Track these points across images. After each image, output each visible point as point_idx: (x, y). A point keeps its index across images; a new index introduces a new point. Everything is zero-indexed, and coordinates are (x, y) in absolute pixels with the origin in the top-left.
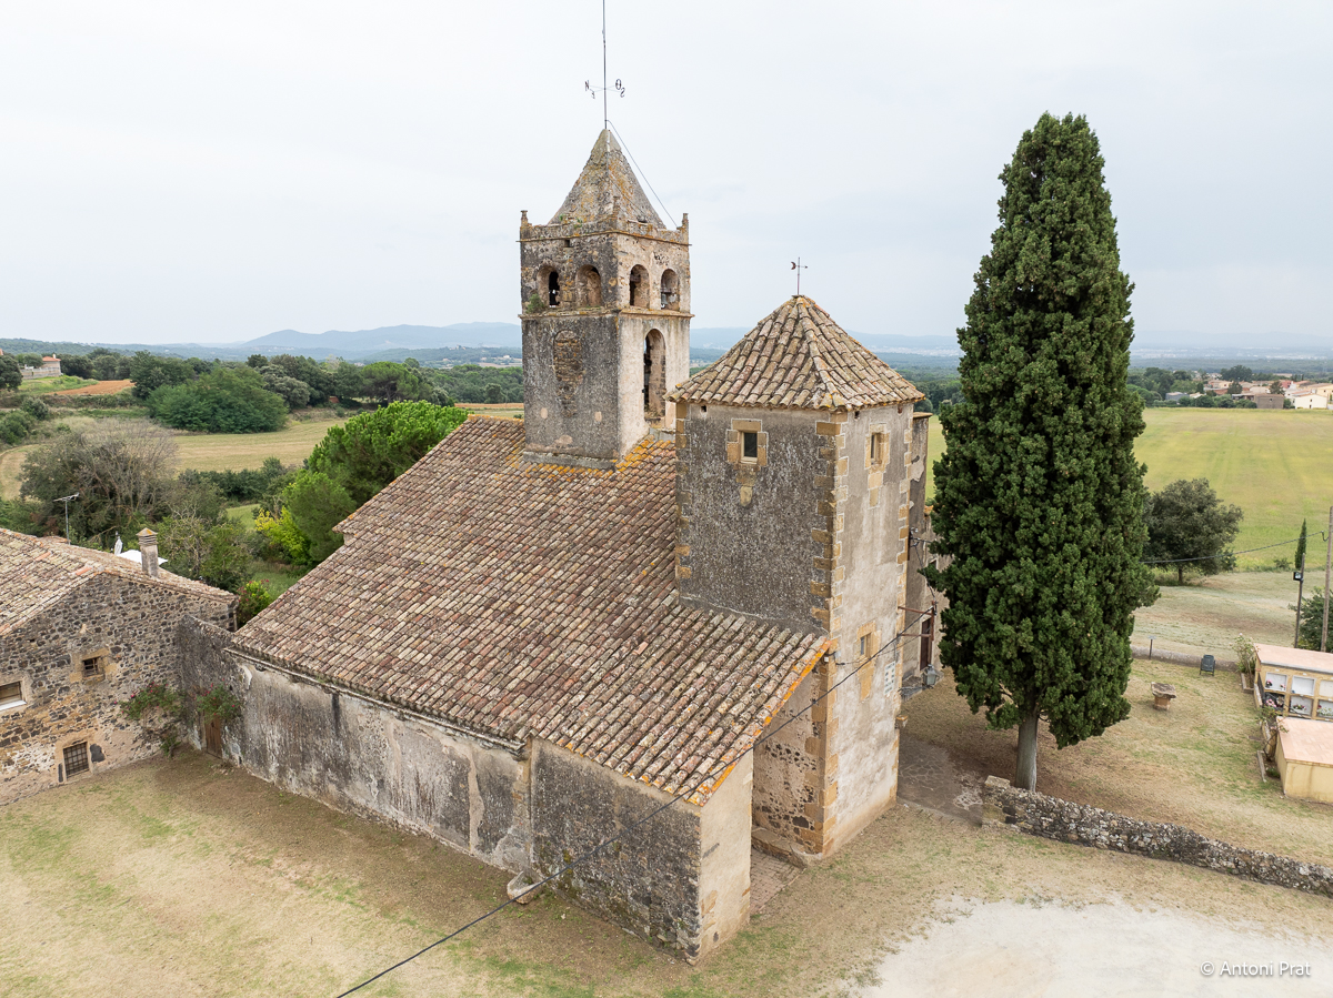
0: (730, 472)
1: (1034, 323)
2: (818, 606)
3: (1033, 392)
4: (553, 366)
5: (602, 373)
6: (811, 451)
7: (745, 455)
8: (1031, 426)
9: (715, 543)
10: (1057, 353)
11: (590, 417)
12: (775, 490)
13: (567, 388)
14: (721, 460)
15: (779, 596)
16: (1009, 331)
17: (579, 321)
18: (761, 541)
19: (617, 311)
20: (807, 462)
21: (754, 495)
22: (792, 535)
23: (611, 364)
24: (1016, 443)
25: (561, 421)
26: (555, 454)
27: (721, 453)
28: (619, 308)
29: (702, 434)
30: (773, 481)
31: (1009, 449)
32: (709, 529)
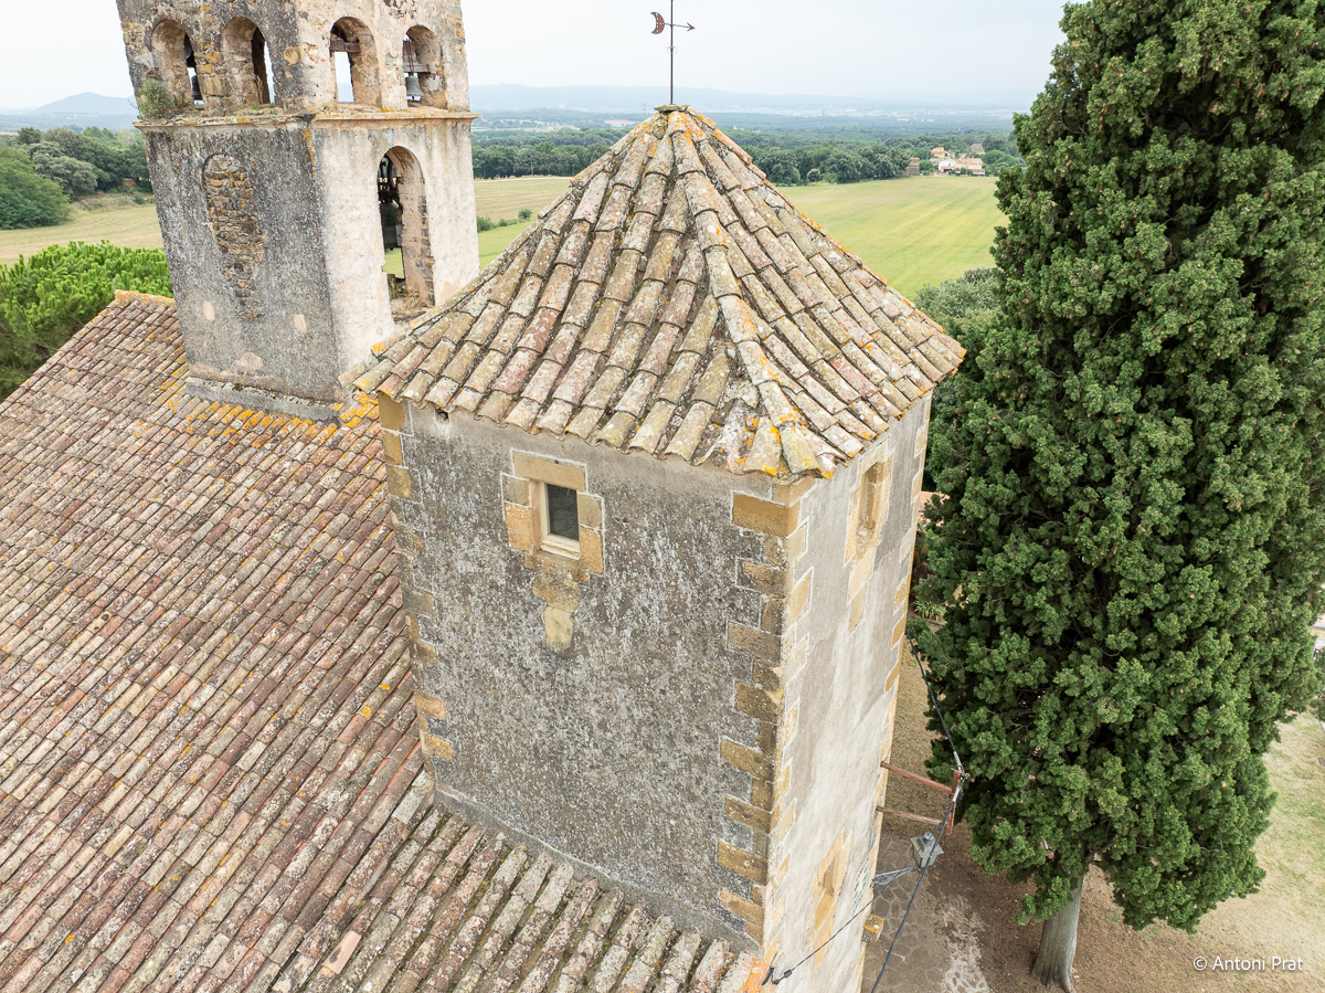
0: (518, 570)
1: (1192, 169)
2: (736, 891)
3: (1183, 328)
4: (210, 225)
5: (296, 241)
6: (719, 562)
7: (553, 531)
8: (1159, 392)
9: (496, 709)
10: (1242, 241)
11: (287, 323)
12: (628, 632)
13: (239, 266)
14: (496, 542)
15: (645, 847)
16: (1131, 184)
17: (241, 138)
18: (598, 732)
19: (307, 118)
20: (705, 587)
21: (577, 634)
22: (671, 737)
23: (309, 224)
24: (1130, 431)
25: (238, 328)
26: (238, 387)
27: (491, 524)
28: (310, 110)
29: (443, 473)
30: (621, 613)
31: (1113, 444)
32: (479, 677)
